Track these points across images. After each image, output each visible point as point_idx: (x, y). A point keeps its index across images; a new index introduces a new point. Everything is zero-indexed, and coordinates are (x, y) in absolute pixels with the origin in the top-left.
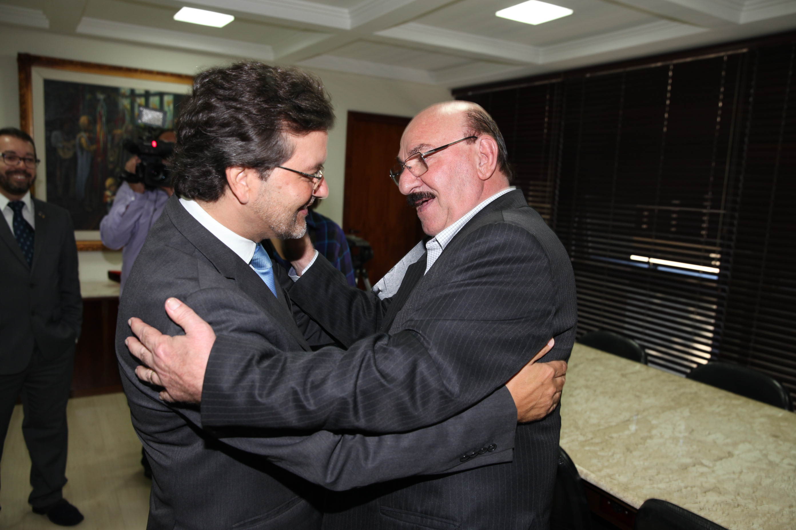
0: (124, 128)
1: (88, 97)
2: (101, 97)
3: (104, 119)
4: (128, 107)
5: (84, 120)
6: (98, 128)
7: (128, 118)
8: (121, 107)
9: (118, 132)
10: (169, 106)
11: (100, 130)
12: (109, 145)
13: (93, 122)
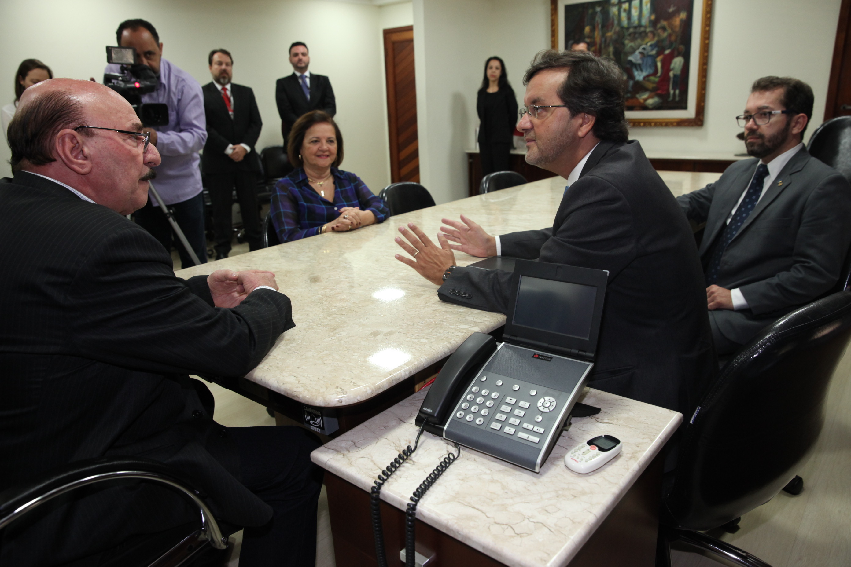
0: (613, 31)
1: (590, 11)
2: (598, 9)
3: (600, 26)
4: (616, 13)
5: (587, 29)
6: (596, 33)
7: (616, 22)
8: (611, 15)
9: (609, 34)
10: (646, 5)
11: (597, 35)
12: (603, 46)
13: (593, 30)
